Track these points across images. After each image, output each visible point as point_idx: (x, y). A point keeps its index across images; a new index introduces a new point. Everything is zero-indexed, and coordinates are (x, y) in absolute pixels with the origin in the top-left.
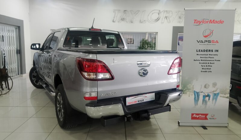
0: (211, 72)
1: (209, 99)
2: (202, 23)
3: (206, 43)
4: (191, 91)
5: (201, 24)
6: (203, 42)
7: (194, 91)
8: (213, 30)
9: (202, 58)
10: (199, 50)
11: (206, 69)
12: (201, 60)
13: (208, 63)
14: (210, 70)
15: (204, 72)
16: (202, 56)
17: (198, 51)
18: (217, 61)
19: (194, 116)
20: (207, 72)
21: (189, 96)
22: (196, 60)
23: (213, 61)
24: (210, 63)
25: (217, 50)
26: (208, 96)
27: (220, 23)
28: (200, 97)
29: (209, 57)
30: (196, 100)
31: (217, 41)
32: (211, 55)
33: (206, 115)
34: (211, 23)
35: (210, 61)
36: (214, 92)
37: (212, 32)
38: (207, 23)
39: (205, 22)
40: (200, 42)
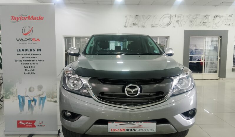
0: (35, 73)
1: (35, 104)
2: (20, 19)
3: (27, 41)
4: (15, 95)
5: (18, 21)
6: (23, 41)
7: (19, 96)
8: (33, 27)
9: (24, 58)
10: (20, 50)
11: (30, 71)
12: (24, 61)
13: (31, 64)
14: (33, 72)
15: (27, 73)
16: (24, 56)
17: (18, 50)
18: (41, 61)
19: (21, 123)
20: (31, 73)
21: (13, 101)
22: (17, 61)
23: (36, 61)
24: (33, 64)
25: (39, 49)
26: (34, 100)
27: (39, 19)
28: (25, 101)
29: (31, 57)
30: (22, 105)
31: (38, 39)
32: (33, 55)
33: (34, 122)
34: (30, 19)
35: (32, 61)
36: (41, 96)
37: (31, 29)
38: (26, 19)
39: (23, 18)
40: (20, 40)
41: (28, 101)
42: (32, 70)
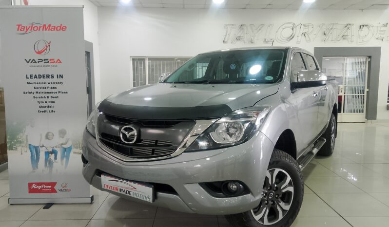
0: (54, 112)
1: (56, 158)
2: (31, 30)
3: (42, 63)
4: (24, 145)
5: (28, 32)
6: (36, 62)
7: (30, 145)
8: (50, 42)
9: (37, 88)
10: (31, 76)
11: (47, 107)
12: (37, 93)
13: (48, 97)
15: (42, 112)
16: (37, 86)
17: (29, 76)
18: (63, 93)
19: (34, 186)
20: (48, 111)
21: (22, 154)
22: (26, 93)
23: (56, 93)
24: (52, 97)
25: (60, 75)
26: (54, 152)
27: (60, 30)
28: (40, 154)
29: (48, 87)
30: (35, 159)
31: (58, 60)
33: (54, 184)
34: (46, 30)
35: (50, 93)
36: (64, 146)
37: (48, 46)
38: (39, 30)
39: (36, 28)
40: (30, 61)
41: (44, 153)
42: (50, 107)
